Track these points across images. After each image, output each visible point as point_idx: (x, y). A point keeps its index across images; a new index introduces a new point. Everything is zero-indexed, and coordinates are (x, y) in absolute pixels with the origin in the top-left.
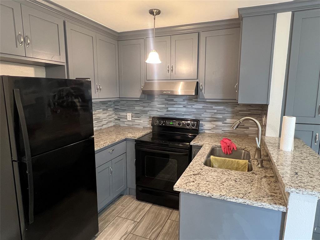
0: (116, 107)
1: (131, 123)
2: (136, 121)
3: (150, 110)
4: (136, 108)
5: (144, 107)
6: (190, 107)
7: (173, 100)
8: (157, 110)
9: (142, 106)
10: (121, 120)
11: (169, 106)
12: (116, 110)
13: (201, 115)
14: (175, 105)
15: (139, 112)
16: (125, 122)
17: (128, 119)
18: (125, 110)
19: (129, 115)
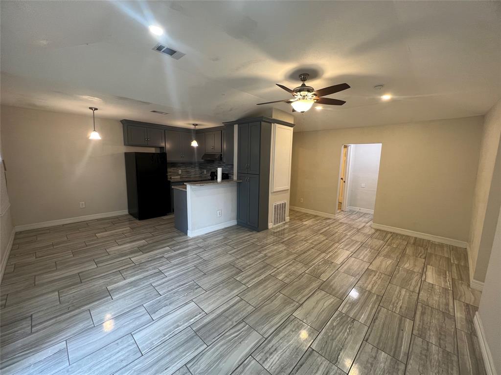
1: (206, 176)
2: (207, 174)
3: (212, 169)
4: (208, 168)
5: (210, 167)
6: (222, 166)
7: (218, 163)
8: (215, 169)
10: (203, 174)
12: (200, 168)
13: (230, 171)
14: (217, 166)
15: (208, 170)
17: (205, 173)
18: (204, 168)
19: (205, 171)
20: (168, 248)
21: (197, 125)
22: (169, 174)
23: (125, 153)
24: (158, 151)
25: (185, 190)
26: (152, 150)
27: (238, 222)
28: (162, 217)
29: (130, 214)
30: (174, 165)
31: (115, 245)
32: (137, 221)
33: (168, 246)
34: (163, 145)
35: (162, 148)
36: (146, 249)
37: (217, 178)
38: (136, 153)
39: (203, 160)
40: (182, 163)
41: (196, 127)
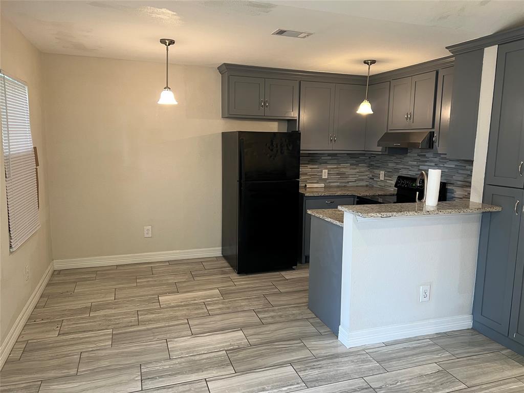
0: (372, 163)
1: (383, 184)
2: (388, 181)
3: (403, 168)
4: (389, 165)
5: (397, 163)
6: (442, 165)
7: (425, 155)
8: (409, 169)
9: (395, 162)
10: (375, 179)
11: (421, 163)
12: (371, 166)
13: (452, 177)
14: (426, 162)
15: (391, 170)
16: (378, 183)
17: (381, 179)
18: (379, 167)
19: (382, 173)
20: (289, 370)
21: (373, 62)
22: (302, 178)
23: (223, 133)
24: (284, 129)
25: (338, 223)
26: (273, 127)
27: (474, 320)
28: (283, 273)
29: (225, 257)
30: (314, 158)
31: (185, 333)
32: (235, 276)
33: (291, 363)
34: (294, 114)
35: (292, 122)
36: (242, 360)
37: (422, 196)
38: (241, 133)
39: (380, 149)
40: (329, 155)
41: (372, 66)
